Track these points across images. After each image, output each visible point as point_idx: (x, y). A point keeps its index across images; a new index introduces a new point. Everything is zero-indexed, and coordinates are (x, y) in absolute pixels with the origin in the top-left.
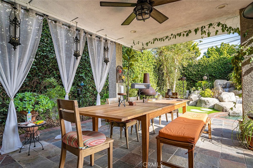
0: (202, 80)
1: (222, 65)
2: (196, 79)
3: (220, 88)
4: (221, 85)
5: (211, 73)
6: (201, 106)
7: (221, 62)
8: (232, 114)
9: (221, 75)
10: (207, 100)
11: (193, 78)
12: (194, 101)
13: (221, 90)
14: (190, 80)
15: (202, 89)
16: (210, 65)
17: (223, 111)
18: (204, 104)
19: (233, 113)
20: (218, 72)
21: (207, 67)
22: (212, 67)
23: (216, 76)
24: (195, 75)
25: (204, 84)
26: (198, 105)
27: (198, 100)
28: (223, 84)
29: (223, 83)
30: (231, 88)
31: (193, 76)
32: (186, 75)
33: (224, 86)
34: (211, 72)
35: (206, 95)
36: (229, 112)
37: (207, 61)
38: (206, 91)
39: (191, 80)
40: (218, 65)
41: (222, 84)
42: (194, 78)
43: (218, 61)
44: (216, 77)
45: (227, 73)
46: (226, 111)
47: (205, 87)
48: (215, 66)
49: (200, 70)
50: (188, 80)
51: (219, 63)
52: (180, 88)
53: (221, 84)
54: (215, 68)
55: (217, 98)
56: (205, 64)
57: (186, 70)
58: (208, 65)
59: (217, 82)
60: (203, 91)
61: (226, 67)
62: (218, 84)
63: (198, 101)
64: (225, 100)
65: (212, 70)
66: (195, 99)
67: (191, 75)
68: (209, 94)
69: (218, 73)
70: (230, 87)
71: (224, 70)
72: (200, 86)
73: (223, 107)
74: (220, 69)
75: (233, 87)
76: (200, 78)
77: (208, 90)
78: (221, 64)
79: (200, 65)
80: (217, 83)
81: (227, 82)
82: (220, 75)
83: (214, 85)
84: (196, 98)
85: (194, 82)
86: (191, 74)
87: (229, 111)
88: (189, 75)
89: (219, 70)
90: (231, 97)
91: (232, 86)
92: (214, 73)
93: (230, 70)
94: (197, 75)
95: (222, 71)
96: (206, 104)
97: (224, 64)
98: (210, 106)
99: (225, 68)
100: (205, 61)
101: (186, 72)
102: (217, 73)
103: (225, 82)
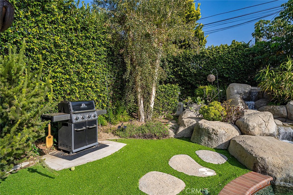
0: (206, 84)
1: (241, 58)
2: (197, 83)
3: (239, 100)
4: (240, 94)
5: (221, 72)
6: (199, 142)
7: (240, 52)
8: (282, 183)
9: (238, 77)
10: (213, 130)
11: (191, 80)
12: (186, 127)
13: (242, 104)
14: (186, 85)
15: (204, 101)
16: (221, 57)
17: (255, 170)
18: (206, 139)
19: (286, 181)
20: (233, 71)
21: (215, 61)
22: (224, 62)
23: (229, 77)
24: (195, 75)
25: (210, 92)
26: (194, 138)
27: (195, 125)
28: (245, 93)
29: (243, 90)
30: (260, 101)
31: (191, 77)
32: (180, 75)
33: (245, 97)
34: (222, 70)
35: (212, 115)
36: (274, 174)
37: (216, 50)
38: (212, 106)
39: (189, 83)
40: (234, 57)
41: (242, 92)
42: (194, 81)
43: (234, 50)
44: (230, 80)
45: (248, 73)
46: (264, 171)
47: (210, 97)
48: (229, 59)
49: (204, 66)
50: (184, 85)
51: (236, 55)
52: (166, 98)
53: (240, 91)
54: (229, 63)
55: (235, 124)
56: (212, 56)
57: (181, 66)
58: (217, 58)
59: (232, 88)
60: (206, 107)
61: (248, 61)
62: (236, 91)
63: (195, 128)
64: (253, 130)
65: (224, 67)
66: (189, 124)
67: (187, 76)
68: (218, 114)
69: (233, 73)
70: (257, 99)
71: (243, 67)
72: (201, 96)
73: (256, 157)
74: (237, 65)
75: (263, 98)
76: (202, 80)
77: (217, 104)
78: (238, 56)
79: (203, 56)
80: (234, 90)
81: (251, 89)
82: (236, 77)
83: (227, 93)
84: (192, 120)
85: (194, 87)
86: (189, 73)
87: (273, 171)
88: (185, 76)
89: (235, 67)
90: (267, 124)
91: (261, 96)
92: (227, 73)
93: (253, 68)
94: (198, 76)
95: (240, 68)
96: (210, 138)
97: (245, 55)
98: (220, 143)
99: (245, 63)
100: (212, 51)
101: (180, 69)
102: (231, 73)
103: (248, 88)
